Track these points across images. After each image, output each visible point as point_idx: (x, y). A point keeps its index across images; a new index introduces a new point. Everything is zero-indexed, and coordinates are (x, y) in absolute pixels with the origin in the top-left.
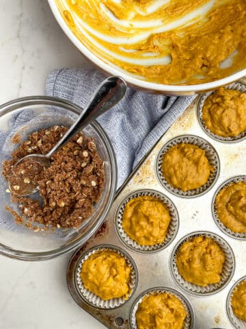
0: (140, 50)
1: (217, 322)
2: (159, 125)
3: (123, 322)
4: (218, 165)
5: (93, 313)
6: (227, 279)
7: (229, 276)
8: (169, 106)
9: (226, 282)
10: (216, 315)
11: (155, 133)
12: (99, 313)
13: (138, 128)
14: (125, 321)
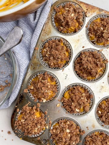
0: (7, 5)
1: (94, 127)
2: (35, 30)
3: (46, 141)
4: (71, 48)
5: (30, 141)
6: (92, 104)
7: (93, 102)
8: (37, 18)
9: (92, 106)
10: (92, 124)
11: (35, 35)
12: (33, 140)
13: (26, 36)
14: (47, 140)
